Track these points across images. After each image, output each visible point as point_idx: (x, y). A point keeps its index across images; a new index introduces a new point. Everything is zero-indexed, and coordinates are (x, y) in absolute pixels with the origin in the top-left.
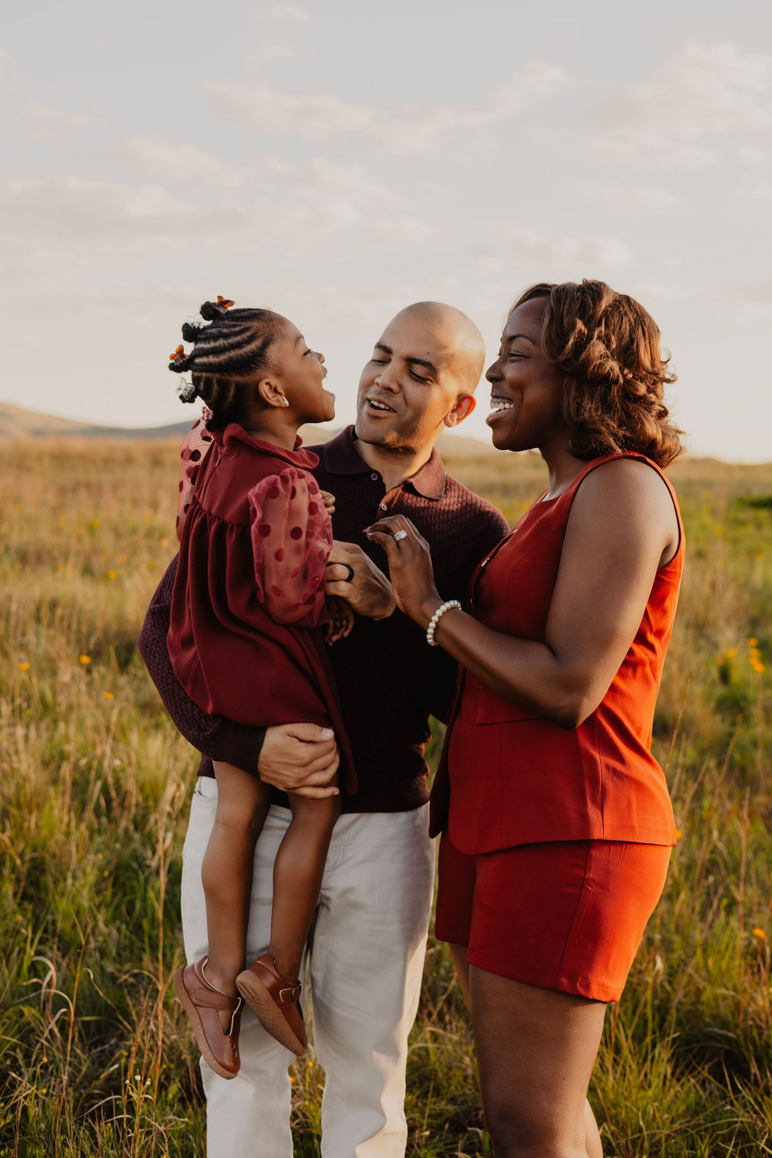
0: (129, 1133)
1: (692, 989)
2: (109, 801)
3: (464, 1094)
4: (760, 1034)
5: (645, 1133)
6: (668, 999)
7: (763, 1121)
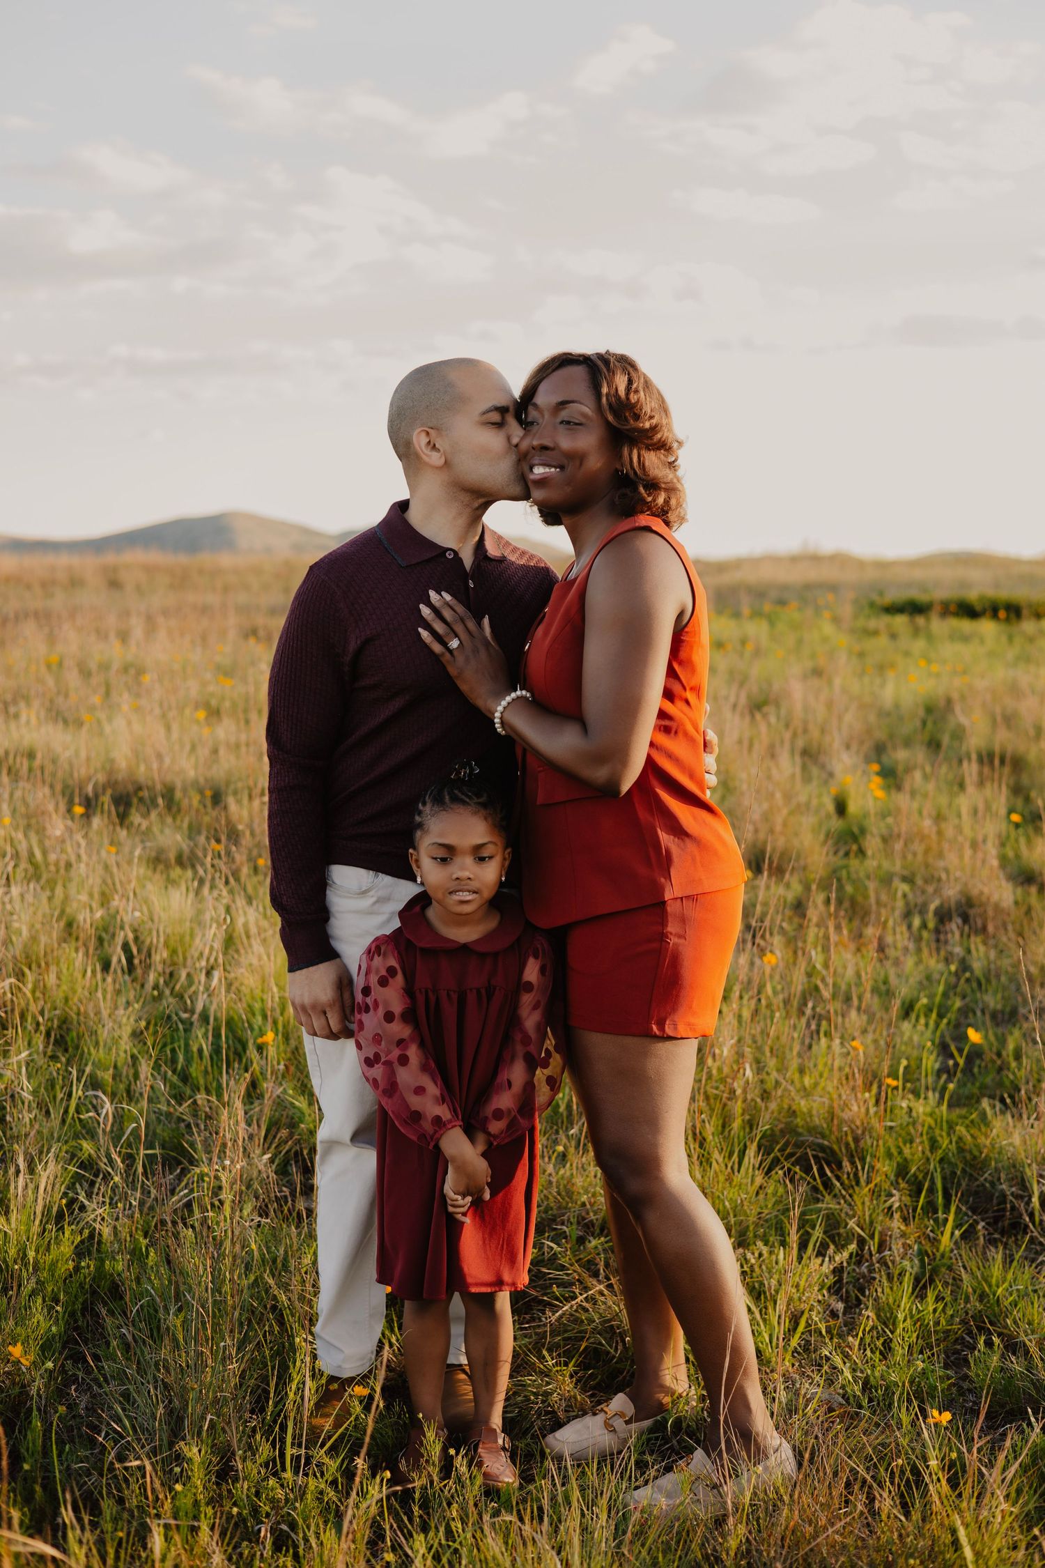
0: (214, 1231)
1: (787, 1102)
2: (130, 959)
4: (855, 1139)
7: (852, 1208)
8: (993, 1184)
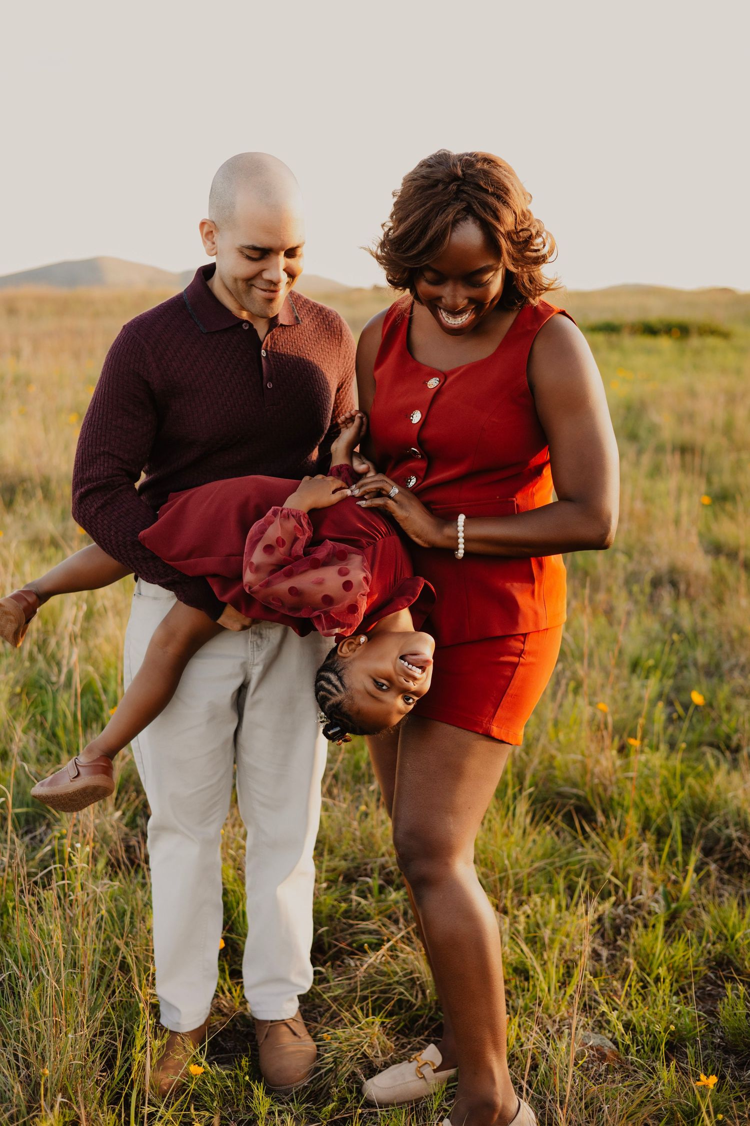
0: (70, 896)
1: (546, 756)
3: (353, 852)
4: (605, 789)
5: (510, 872)
6: (525, 765)
7: (608, 857)
8: (719, 829)
